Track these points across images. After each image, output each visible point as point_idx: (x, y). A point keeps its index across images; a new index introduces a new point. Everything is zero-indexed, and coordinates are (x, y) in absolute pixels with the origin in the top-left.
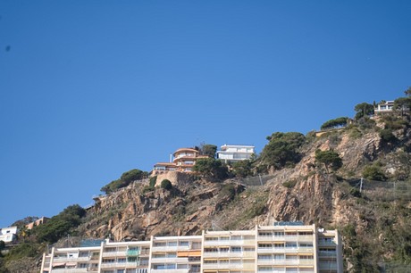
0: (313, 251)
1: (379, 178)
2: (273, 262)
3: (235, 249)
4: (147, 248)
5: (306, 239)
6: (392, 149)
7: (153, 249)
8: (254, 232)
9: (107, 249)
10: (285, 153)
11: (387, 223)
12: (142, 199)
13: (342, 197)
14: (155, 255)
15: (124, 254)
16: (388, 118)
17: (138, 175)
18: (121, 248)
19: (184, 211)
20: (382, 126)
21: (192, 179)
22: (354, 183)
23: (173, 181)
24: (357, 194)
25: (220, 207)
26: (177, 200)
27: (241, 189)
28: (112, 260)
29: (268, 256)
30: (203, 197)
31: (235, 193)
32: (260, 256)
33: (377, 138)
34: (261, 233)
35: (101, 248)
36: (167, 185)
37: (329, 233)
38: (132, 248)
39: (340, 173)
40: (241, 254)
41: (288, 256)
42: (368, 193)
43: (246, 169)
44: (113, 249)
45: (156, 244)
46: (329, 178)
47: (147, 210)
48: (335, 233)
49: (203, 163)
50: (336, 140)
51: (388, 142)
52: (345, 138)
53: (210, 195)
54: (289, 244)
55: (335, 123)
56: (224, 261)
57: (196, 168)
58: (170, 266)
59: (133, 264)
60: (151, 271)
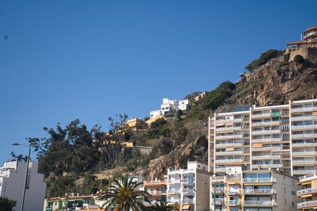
4: (287, 110)
7: (292, 111)
9: (255, 113)
12: (279, 72)
14: (294, 115)
15: (268, 115)
17: (274, 54)
18: (266, 111)
19: (316, 79)
23: (304, 55)
28: (259, 120)
35: (250, 112)
36: (299, 59)
38: (274, 111)
44: (260, 112)
45: (294, 107)
47: (284, 81)
58: (308, 122)
59: (277, 123)
60: (291, 128)
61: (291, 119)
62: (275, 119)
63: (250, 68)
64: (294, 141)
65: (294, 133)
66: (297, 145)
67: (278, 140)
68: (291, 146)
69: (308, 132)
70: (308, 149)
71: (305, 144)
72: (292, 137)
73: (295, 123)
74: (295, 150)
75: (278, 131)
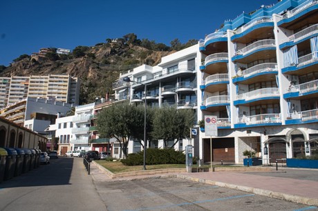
0: (67, 84)
1: (107, 63)
2: (54, 87)
3: (41, 82)
4: (10, 80)
5: (66, 80)
6: (114, 54)
7: (12, 81)
8: (48, 77)
10: (79, 52)
11: (105, 77)
12: (23, 64)
13: (93, 68)
14: (13, 83)
16: (115, 44)
17: (25, 56)
19: (39, 70)
20: (112, 46)
21: (44, 59)
22: (98, 64)
23: (37, 59)
24: (98, 68)
25: (52, 69)
26: (38, 66)
27: (62, 64)
29: (52, 85)
30: (47, 66)
31: (59, 65)
32: (49, 85)
33: (110, 50)
34: (51, 77)
36: (34, 60)
37: (75, 78)
38: (5, 80)
39: (95, 61)
40: (44, 84)
41: (59, 85)
42: (102, 68)
43: (65, 57)
45: (13, 79)
46: (90, 62)
48: (76, 78)
49: (49, 54)
50: (98, 50)
51: (113, 52)
52: (101, 49)
53: (50, 65)
54: (60, 81)
55: (99, 44)
56: (37, 86)
57: (46, 55)
58: (18, 87)
59: (5, 85)
60: (11, 88)
61: (11, 84)
62: (4, 83)
63: (15, 61)
64: (11, 94)
65: (12, 91)
66: (12, 96)
67: (4, 93)
68: (9, 96)
69: (18, 91)
70: (16, 98)
71: (16, 96)
72: (10, 92)
73: (13, 86)
74: (10, 98)
75: (4, 89)
